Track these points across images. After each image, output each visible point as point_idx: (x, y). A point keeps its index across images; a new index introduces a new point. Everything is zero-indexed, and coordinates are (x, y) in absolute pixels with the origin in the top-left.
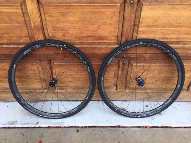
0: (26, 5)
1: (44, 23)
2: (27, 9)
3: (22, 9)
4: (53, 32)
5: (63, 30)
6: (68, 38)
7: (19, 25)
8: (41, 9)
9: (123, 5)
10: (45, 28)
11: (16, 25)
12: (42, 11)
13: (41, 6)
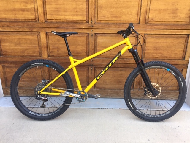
0: (40, 36)
1: (48, 45)
2: (40, 37)
3: (38, 37)
4: (52, 49)
5: (58, 49)
6: (60, 53)
7: (35, 45)
8: (48, 37)
9: (88, 36)
10: (48, 47)
11: (34, 45)
12: (48, 39)
13: (47, 36)
